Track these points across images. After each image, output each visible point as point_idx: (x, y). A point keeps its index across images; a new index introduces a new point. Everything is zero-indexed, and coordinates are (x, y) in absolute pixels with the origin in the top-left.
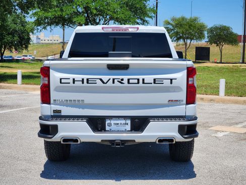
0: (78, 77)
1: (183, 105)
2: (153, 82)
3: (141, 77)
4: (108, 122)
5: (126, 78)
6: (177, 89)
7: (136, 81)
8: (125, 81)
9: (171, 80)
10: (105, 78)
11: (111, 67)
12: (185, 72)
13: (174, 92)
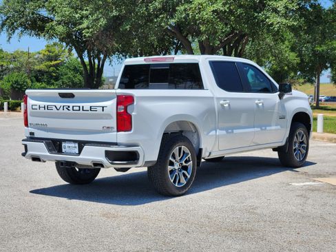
0: (42, 104)
1: (114, 132)
2: (89, 109)
3: (81, 105)
4: (63, 144)
5: (71, 105)
6: (108, 117)
7: (78, 108)
8: (71, 108)
9: (103, 107)
10: (58, 105)
11: (62, 95)
12: (115, 100)
13: (107, 119)
